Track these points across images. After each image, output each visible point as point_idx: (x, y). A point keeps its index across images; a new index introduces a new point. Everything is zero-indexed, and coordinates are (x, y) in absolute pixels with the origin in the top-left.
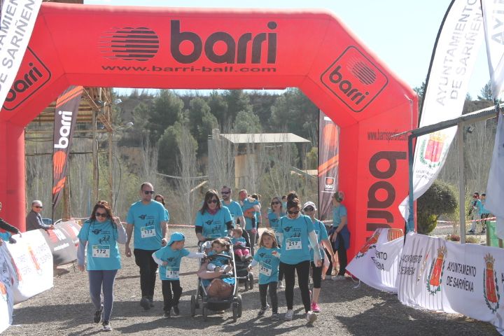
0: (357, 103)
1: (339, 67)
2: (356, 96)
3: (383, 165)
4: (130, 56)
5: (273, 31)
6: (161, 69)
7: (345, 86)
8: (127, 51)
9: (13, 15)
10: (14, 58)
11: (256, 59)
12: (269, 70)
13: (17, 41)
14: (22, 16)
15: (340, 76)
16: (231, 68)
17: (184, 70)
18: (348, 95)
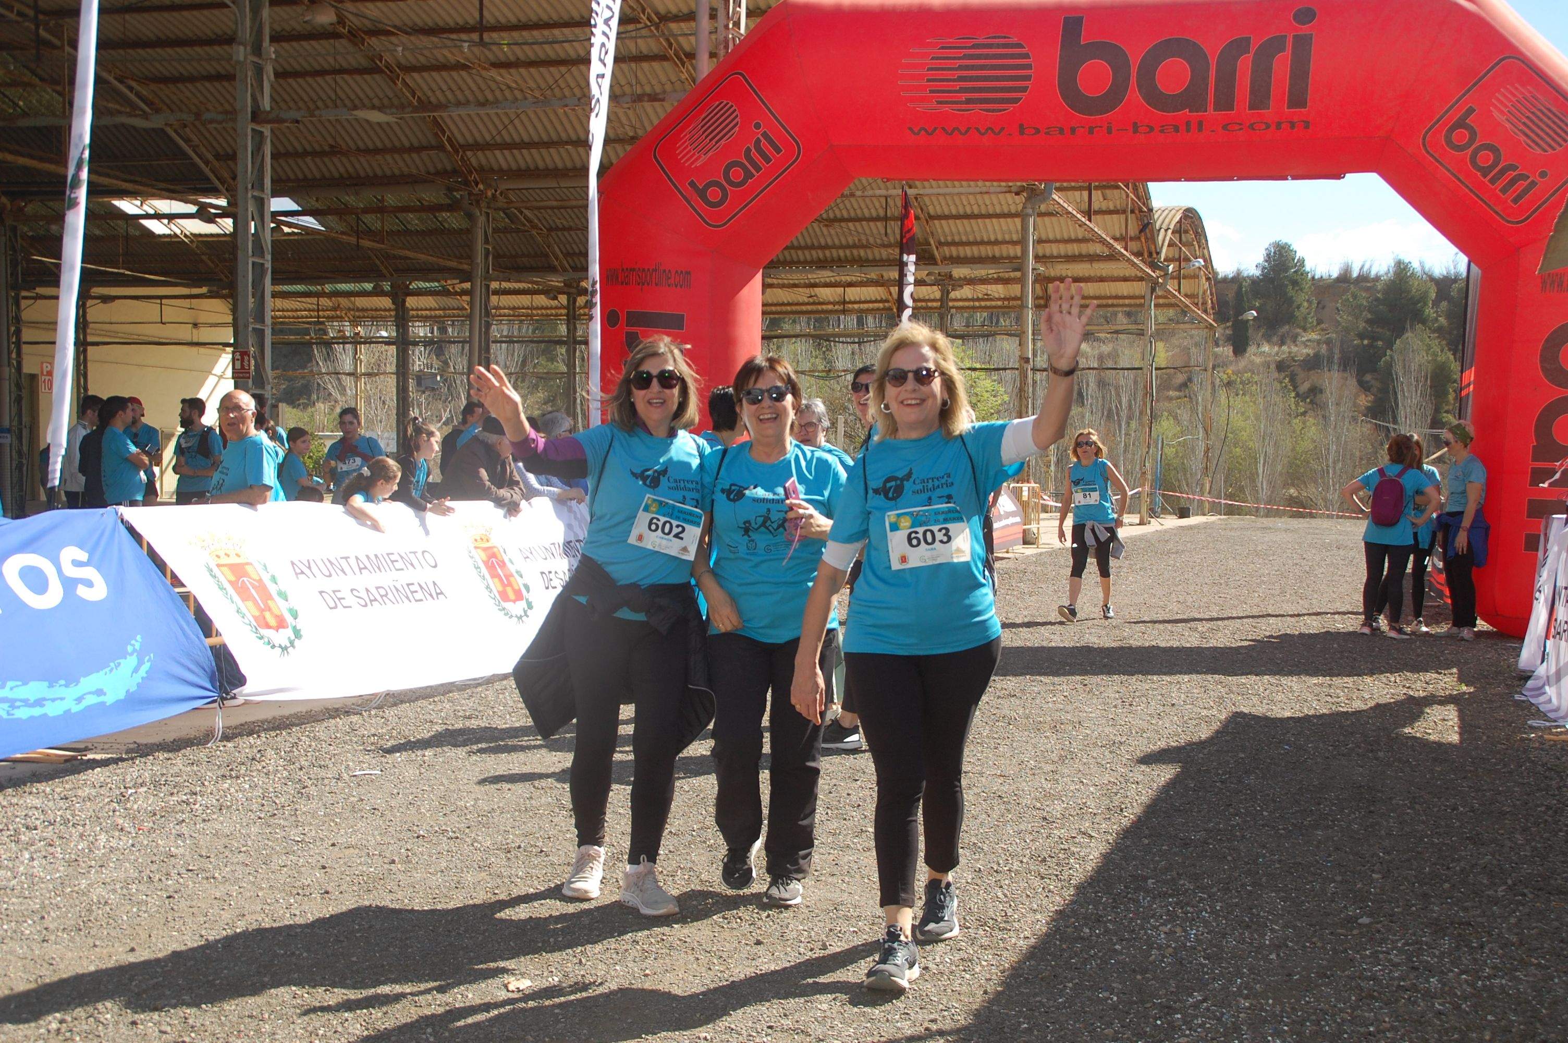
0: (1515, 201)
1: (1470, 111)
2: (1513, 182)
4: (968, 101)
5: (1304, 30)
6: (1038, 131)
7: (1486, 158)
8: (962, 90)
11: (1259, 97)
12: (1292, 125)
15: (1473, 134)
16: (1200, 124)
17: (1091, 130)
18: (1493, 181)
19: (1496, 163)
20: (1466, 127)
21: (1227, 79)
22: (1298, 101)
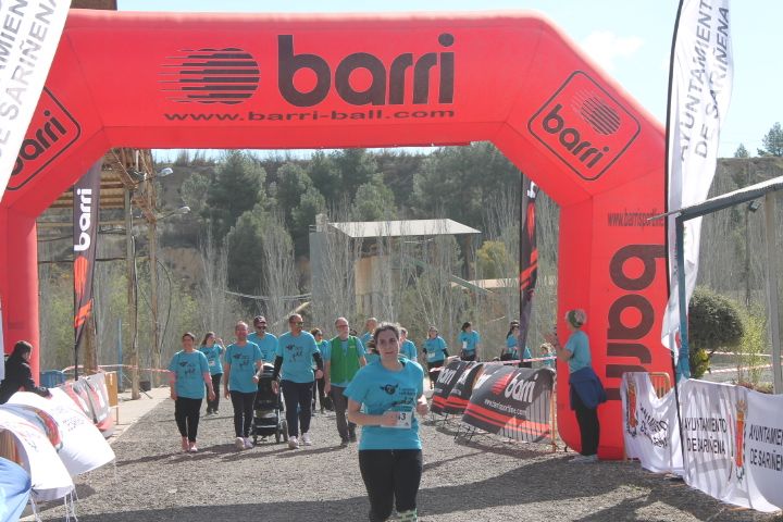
0: (590, 165)
1: (559, 107)
2: (587, 154)
3: (633, 268)
4: (212, 96)
5: (448, 50)
6: (263, 117)
7: (569, 138)
8: (207, 88)
9: (15, 31)
10: (20, 103)
11: (420, 97)
12: (442, 114)
13: (23, 74)
14: (31, 34)
15: (561, 122)
16: (379, 113)
17: (302, 117)
18: (574, 153)
19: (577, 141)
20: (556, 117)
21: (398, 84)
22: (446, 97)
